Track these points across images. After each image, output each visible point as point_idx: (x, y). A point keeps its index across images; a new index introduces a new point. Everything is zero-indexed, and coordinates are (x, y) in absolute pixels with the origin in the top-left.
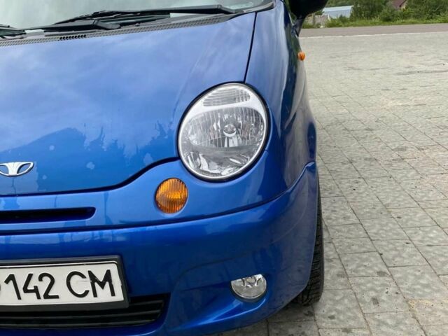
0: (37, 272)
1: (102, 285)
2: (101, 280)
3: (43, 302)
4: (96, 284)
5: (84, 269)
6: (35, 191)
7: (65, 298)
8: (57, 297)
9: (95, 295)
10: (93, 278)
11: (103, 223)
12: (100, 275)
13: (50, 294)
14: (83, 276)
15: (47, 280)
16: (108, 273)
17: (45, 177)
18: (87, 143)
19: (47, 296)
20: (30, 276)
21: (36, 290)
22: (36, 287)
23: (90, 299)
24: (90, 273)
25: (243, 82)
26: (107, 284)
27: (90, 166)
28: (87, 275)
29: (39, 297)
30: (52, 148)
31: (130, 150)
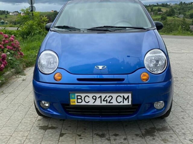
0: (108, 95)
1: (126, 100)
2: (126, 98)
3: (108, 104)
4: (124, 99)
5: (122, 95)
6: (107, 73)
7: (115, 103)
8: (112, 103)
9: (123, 103)
10: (124, 97)
11: (127, 82)
12: (126, 96)
13: (110, 102)
14: (121, 97)
15: (111, 98)
16: (128, 96)
17: (110, 70)
18: (120, 62)
19: (109, 102)
20: (106, 96)
21: (107, 101)
22: (107, 100)
23: (122, 104)
24: (123, 96)
25: (159, 49)
26: (127, 100)
27: (122, 68)
28: (122, 97)
29: (107, 103)
30: (110, 63)
31: (132, 65)
